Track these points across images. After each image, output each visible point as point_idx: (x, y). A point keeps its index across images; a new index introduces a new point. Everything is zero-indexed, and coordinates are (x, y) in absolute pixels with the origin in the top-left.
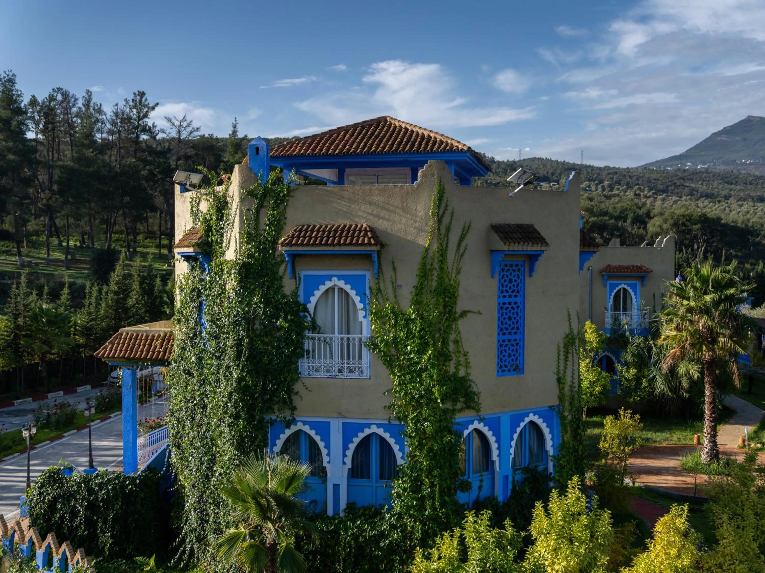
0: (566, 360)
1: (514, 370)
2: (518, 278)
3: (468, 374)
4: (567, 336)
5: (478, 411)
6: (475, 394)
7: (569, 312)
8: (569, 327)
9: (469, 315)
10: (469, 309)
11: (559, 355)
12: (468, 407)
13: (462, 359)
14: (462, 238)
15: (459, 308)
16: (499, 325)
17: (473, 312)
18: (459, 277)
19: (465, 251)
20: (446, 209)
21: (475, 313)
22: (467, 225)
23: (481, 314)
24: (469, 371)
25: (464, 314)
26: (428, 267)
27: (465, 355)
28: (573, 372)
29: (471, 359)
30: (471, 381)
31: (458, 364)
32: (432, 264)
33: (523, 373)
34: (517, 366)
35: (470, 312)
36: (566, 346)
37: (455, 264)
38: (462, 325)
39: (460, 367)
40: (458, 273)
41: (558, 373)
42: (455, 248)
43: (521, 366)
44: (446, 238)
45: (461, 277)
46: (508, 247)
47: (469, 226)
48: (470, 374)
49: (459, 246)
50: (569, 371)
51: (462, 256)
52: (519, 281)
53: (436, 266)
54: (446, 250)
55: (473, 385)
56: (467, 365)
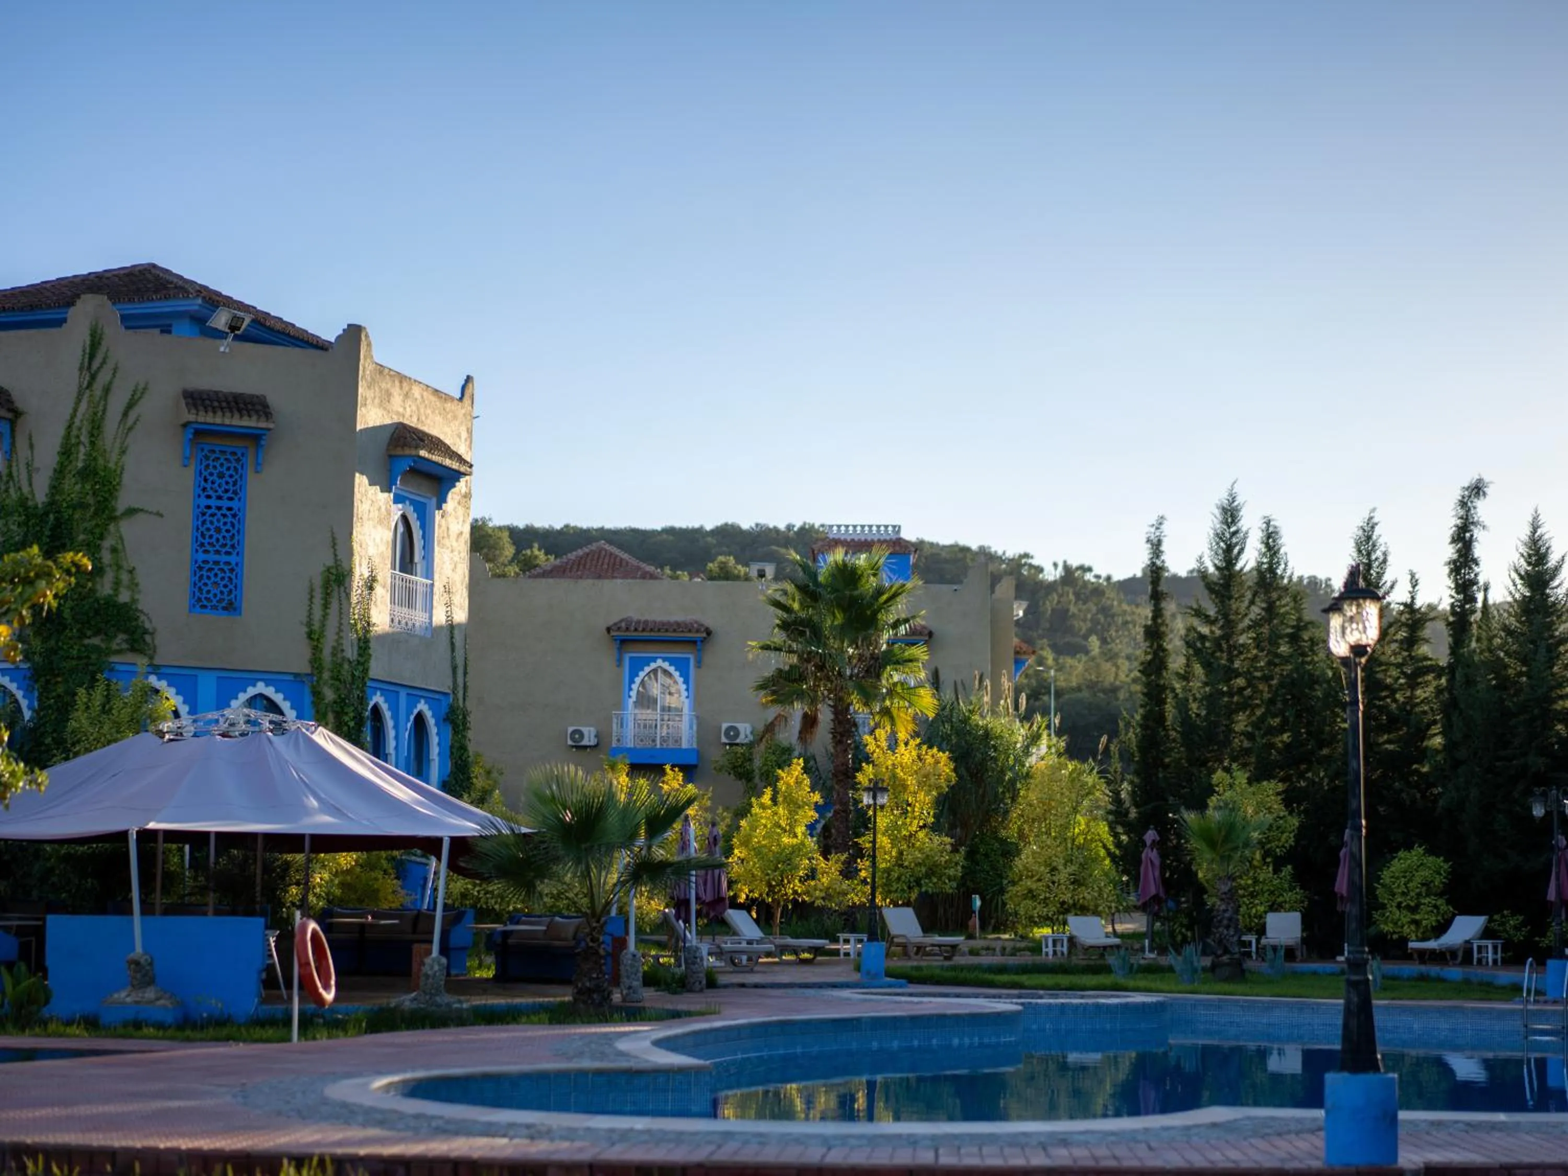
0: (326, 606)
1: (224, 608)
2: (237, 473)
3: (134, 601)
4: (328, 570)
5: (151, 658)
6: (146, 632)
7: (333, 533)
8: (333, 556)
9: (140, 516)
10: (141, 507)
11: (312, 597)
12: (133, 649)
13: (125, 577)
14: (130, 406)
15: (122, 503)
16: (197, 538)
17: (147, 512)
18: (124, 458)
19: (135, 423)
20: (104, 362)
21: (151, 513)
22: (140, 387)
23: (161, 516)
24: (137, 597)
25: (131, 512)
26: (73, 441)
27: (131, 572)
28: (339, 628)
29: (140, 578)
30: (141, 611)
31: (117, 584)
32: (78, 437)
33: (240, 614)
34: (231, 603)
35: (142, 510)
36: (327, 585)
37: (118, 441)
38: (128, 530)
39: (122, 589)
40: (123, 452)
41: (309, 624)
42: (119, 417)
43: (236, 604)
44: (102, 403)
45: (128, 460)
46: (194, 416)
47: (145, 389)
48: (138, 600)
49: (125, 414)
50: (332, 622)
51: (130, 429)
52: (236, 477)
53: (84, 438)
54: (102, 418)
55: (143, 618)
56: (134, 586)
